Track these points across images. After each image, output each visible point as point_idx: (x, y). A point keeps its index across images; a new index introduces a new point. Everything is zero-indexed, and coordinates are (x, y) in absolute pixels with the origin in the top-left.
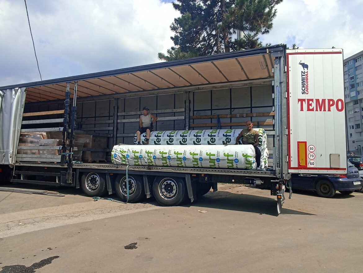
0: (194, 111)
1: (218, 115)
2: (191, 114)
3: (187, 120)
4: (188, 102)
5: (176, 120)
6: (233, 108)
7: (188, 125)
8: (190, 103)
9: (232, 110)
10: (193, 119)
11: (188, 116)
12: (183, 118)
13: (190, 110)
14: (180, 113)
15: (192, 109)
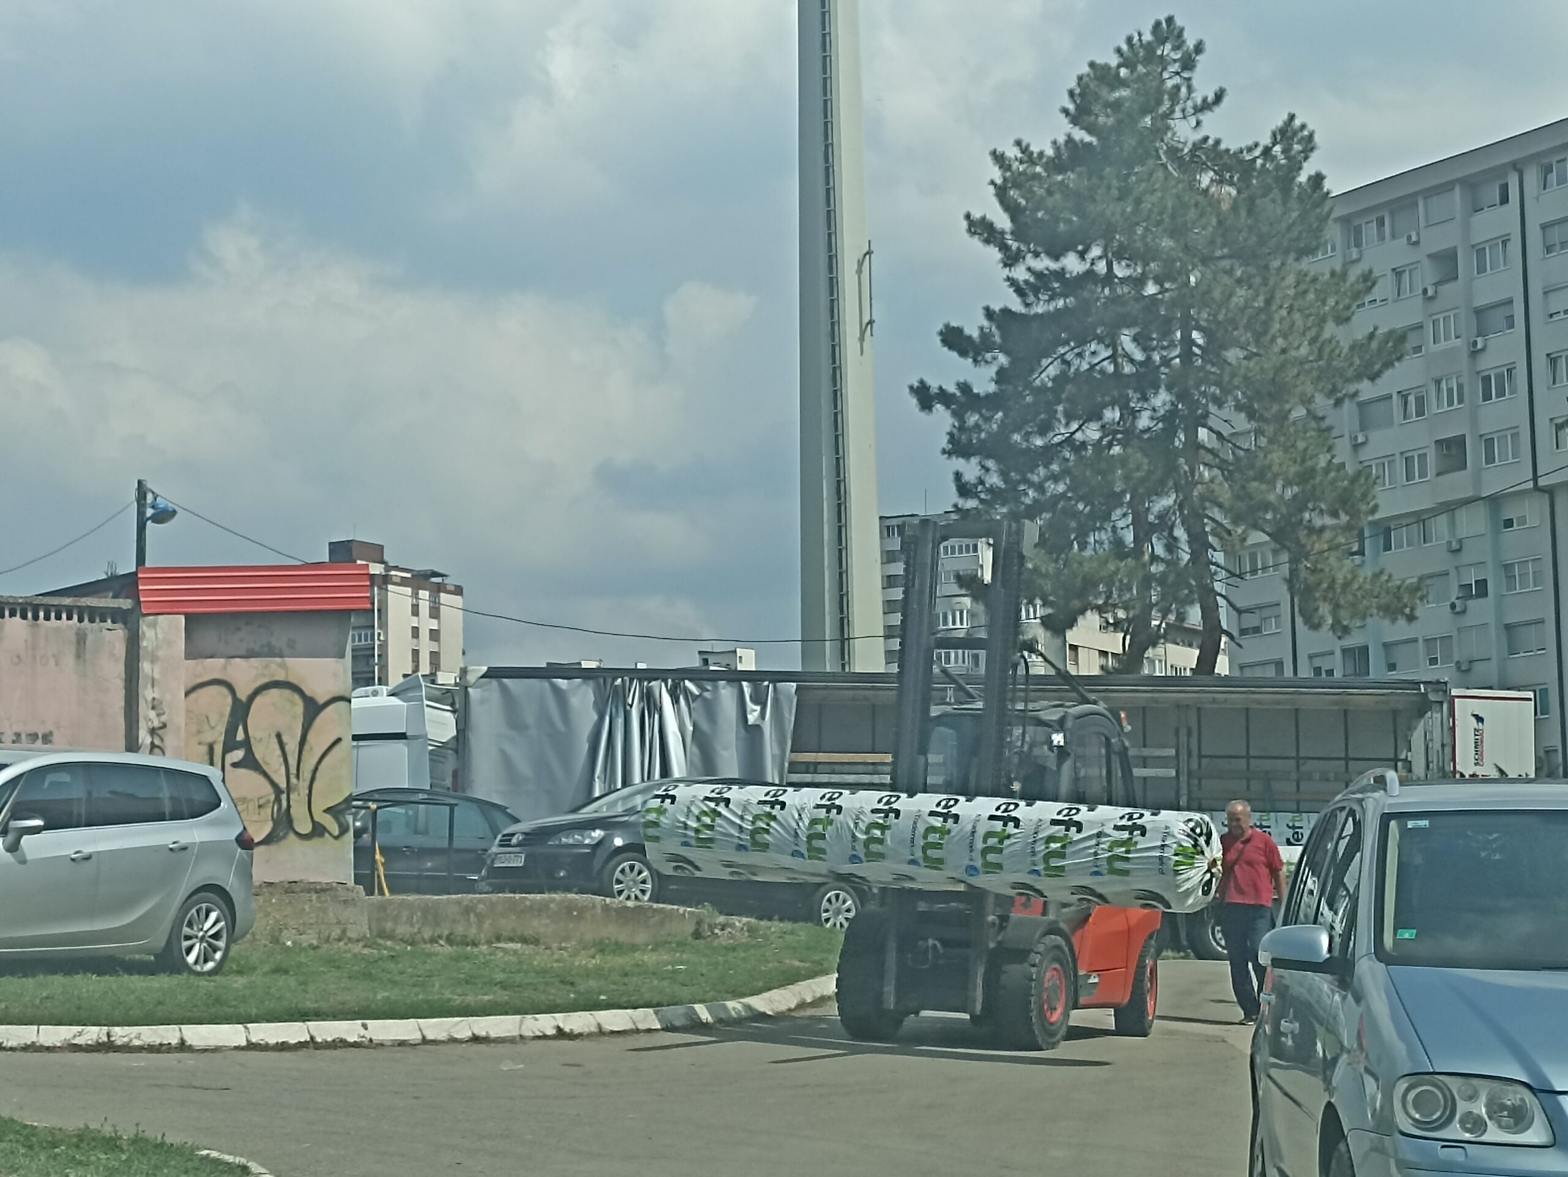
0: (1200, 757)
1: (1267, 772)
2: (1194, 766)
3: (1184, 779)
4: (1183, 732)
5: (1152, 777)
6: (1302, 758)
7: (1186, 792)
8: (1189, 734)
9: (1301, 761)
10: (1200, 780)
11: (1186, 770)
12: (1173, 773)
13: (1190, 755)
14: (1162, 762)
15: (1195, 753)
